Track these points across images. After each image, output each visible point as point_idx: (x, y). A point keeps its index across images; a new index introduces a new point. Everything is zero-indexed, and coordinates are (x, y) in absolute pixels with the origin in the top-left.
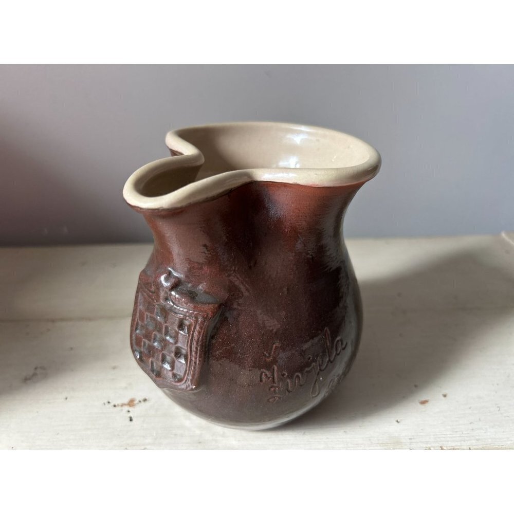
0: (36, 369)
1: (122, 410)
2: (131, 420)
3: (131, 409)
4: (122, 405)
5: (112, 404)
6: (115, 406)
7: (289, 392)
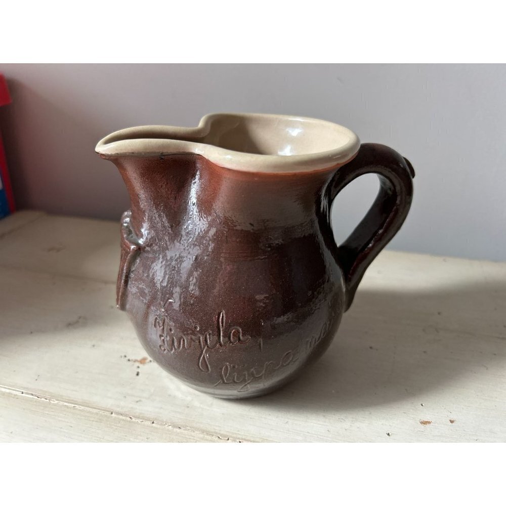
0: (80, 318)
1: (133, 365)
2: (138, 374)
3: (141, 366)
4: (135, 361)
5: (127, 358)
6: (129, 360)
7: (175, 349)
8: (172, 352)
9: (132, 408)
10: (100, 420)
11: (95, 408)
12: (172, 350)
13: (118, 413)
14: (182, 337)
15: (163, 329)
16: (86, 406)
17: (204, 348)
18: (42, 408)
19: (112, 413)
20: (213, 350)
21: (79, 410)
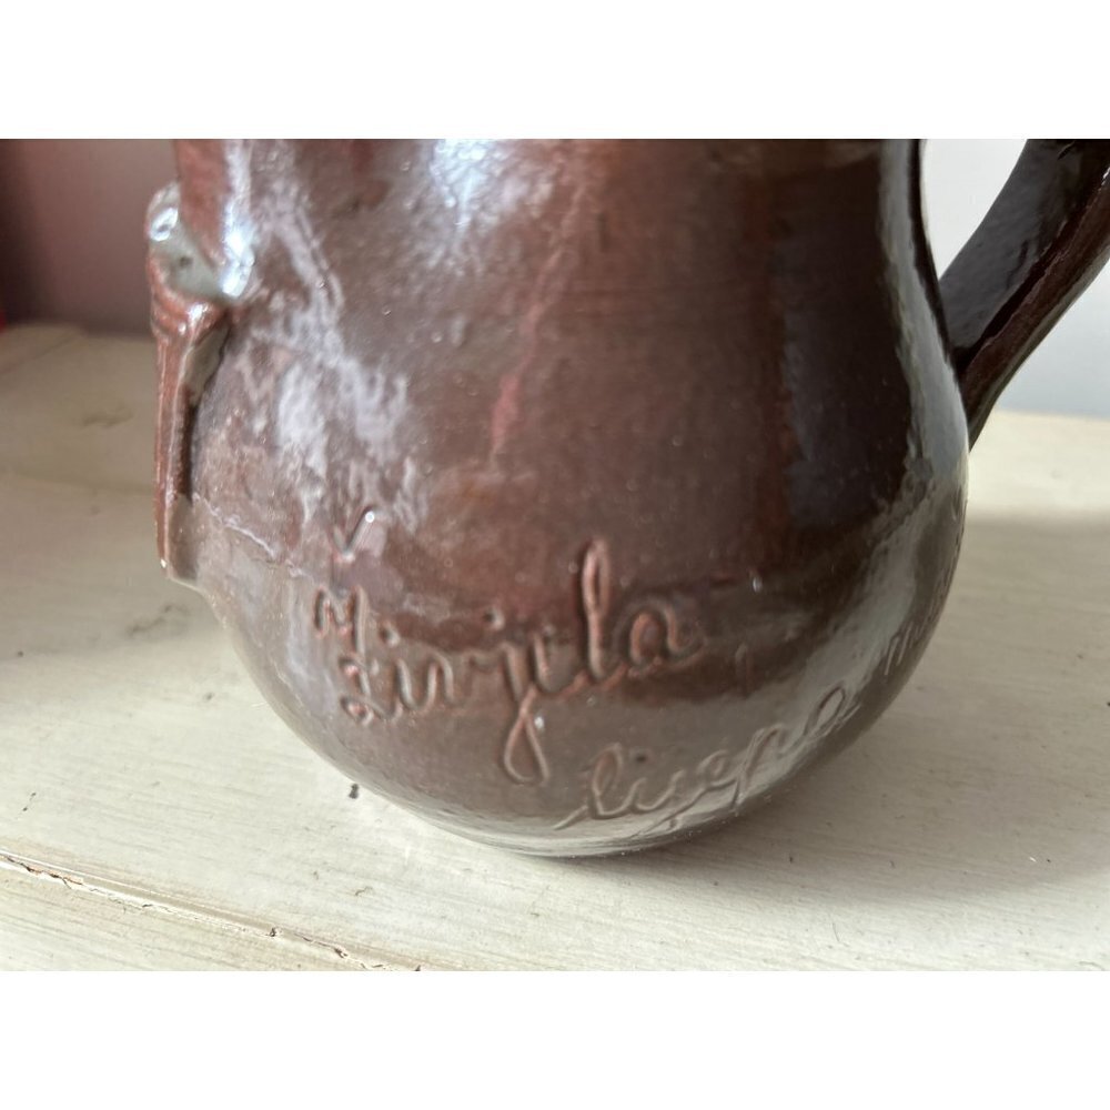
0: (167, 609)
7: (407, 708)
8: (394, 721)
9: (341, 916)
10: (234, 955)
11: (216, 914)
12: (392, 710)
13: (294, 935)
14: (430, 661)
15: (353, 634)
16: (186, 906)
17: (525, 692)
18: (41, 907)
19: (273, 934)
20: (560, 702)
21: (164, 919)
